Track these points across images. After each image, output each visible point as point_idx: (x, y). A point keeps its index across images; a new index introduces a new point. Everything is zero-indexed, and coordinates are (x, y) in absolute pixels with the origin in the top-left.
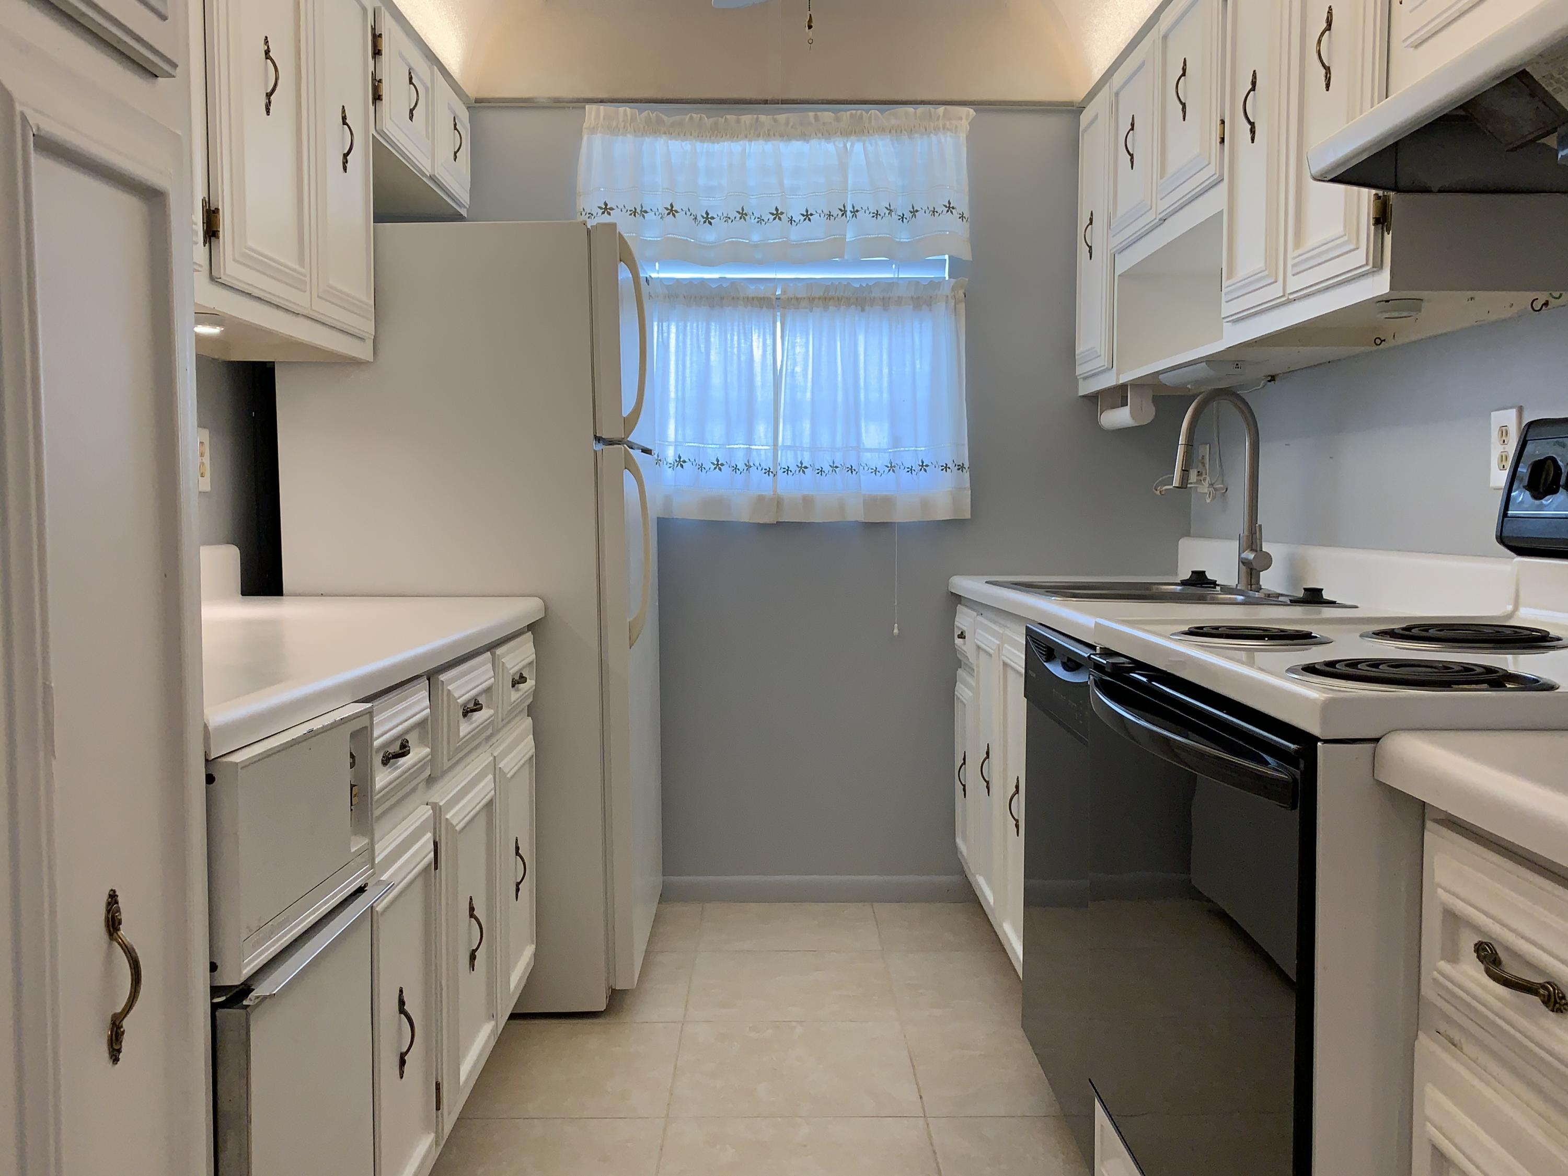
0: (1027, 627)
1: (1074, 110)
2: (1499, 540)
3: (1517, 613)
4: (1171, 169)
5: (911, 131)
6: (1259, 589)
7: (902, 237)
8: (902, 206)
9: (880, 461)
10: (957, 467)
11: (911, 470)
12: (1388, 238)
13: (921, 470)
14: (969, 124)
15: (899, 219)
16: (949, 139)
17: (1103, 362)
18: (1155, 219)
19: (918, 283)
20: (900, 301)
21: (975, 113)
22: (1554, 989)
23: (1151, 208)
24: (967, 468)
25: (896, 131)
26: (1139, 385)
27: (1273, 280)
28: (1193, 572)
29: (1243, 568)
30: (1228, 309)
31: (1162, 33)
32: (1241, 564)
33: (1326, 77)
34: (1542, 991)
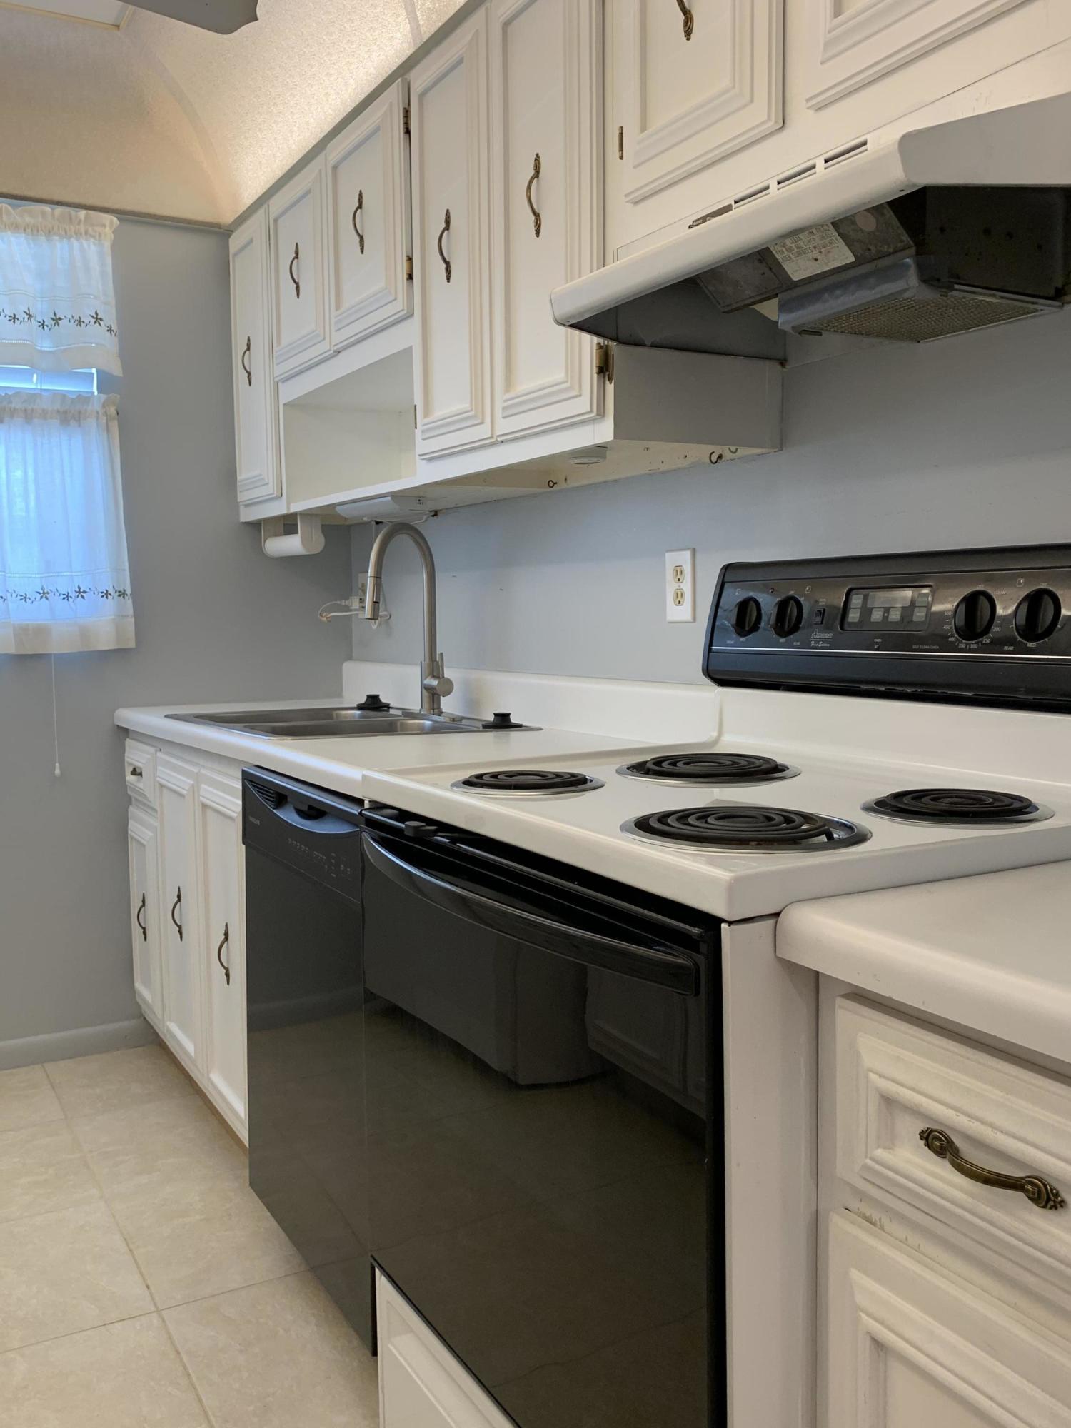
0: (243, 771)
1: (221, 233)
2: (705, 672)
3: (722, 738)
4: (346, 304)
5: (49, 232)
6: (440, 713)
7: (44, 345)
8: (42, 311)
9: (31, 589)
10: (117, 594)
11: (67, 596)
12: (610, 388)
13: (78, 596)
14: (113, 232)
15: (39, 326)
16: (92, 247)
17: (271, 490)
18: (330, 350)
19: (64, 396)
20: (44, 414)
21: (118, 223)
22: (1045, 1186)
23: (324, 339)
24: (129, 595)
25: (32, 230)
26: (308, 515)
27: (479, 421)
28: (368, 697)
29: (425, 693)
30: (422, 446)
31: (331, 163)
32: (423, 689)
33: (536, 223)
34: (1029, 1187)
